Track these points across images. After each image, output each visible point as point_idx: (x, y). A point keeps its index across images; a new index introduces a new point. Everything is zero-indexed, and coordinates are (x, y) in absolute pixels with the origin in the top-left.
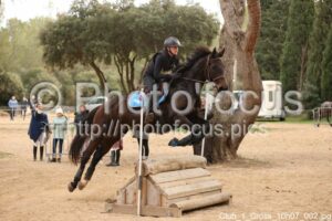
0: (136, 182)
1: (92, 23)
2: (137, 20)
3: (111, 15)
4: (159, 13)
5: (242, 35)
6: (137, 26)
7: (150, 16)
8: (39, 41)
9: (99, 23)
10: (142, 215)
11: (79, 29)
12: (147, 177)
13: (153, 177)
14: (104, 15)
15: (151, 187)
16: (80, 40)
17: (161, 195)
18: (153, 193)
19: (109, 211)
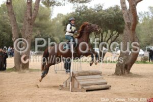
0: (70, 79)
1: (84, 17)
2: (103, 16)
3: (92, 14)
4: (112, 13)
5: (130, 24)
6: (103, 18)
7: (108, 14)
8: (62, 24)
9: (87, 17)
10: (72, 91)
11: (79, 19)
12: (74, 77)
13: (76, 78)
14: (89, 14)
15: (75, 81)
16: (79, 24)
17: (79, 84)
18: (76, 83)
19: (61, 90)
